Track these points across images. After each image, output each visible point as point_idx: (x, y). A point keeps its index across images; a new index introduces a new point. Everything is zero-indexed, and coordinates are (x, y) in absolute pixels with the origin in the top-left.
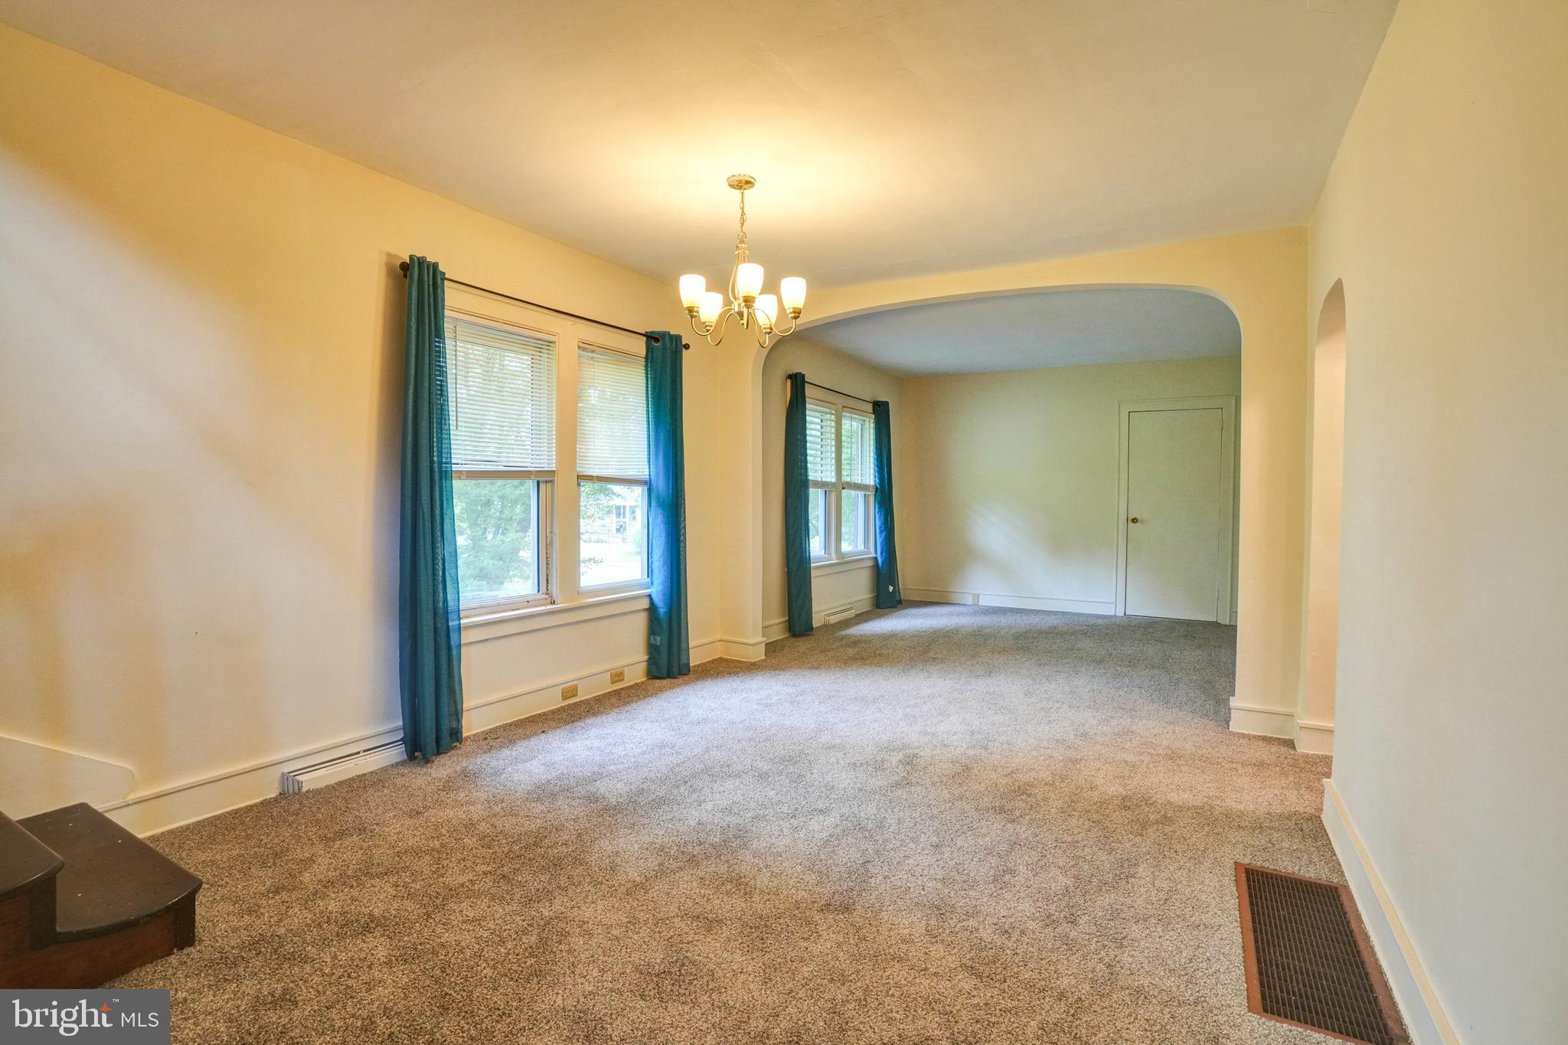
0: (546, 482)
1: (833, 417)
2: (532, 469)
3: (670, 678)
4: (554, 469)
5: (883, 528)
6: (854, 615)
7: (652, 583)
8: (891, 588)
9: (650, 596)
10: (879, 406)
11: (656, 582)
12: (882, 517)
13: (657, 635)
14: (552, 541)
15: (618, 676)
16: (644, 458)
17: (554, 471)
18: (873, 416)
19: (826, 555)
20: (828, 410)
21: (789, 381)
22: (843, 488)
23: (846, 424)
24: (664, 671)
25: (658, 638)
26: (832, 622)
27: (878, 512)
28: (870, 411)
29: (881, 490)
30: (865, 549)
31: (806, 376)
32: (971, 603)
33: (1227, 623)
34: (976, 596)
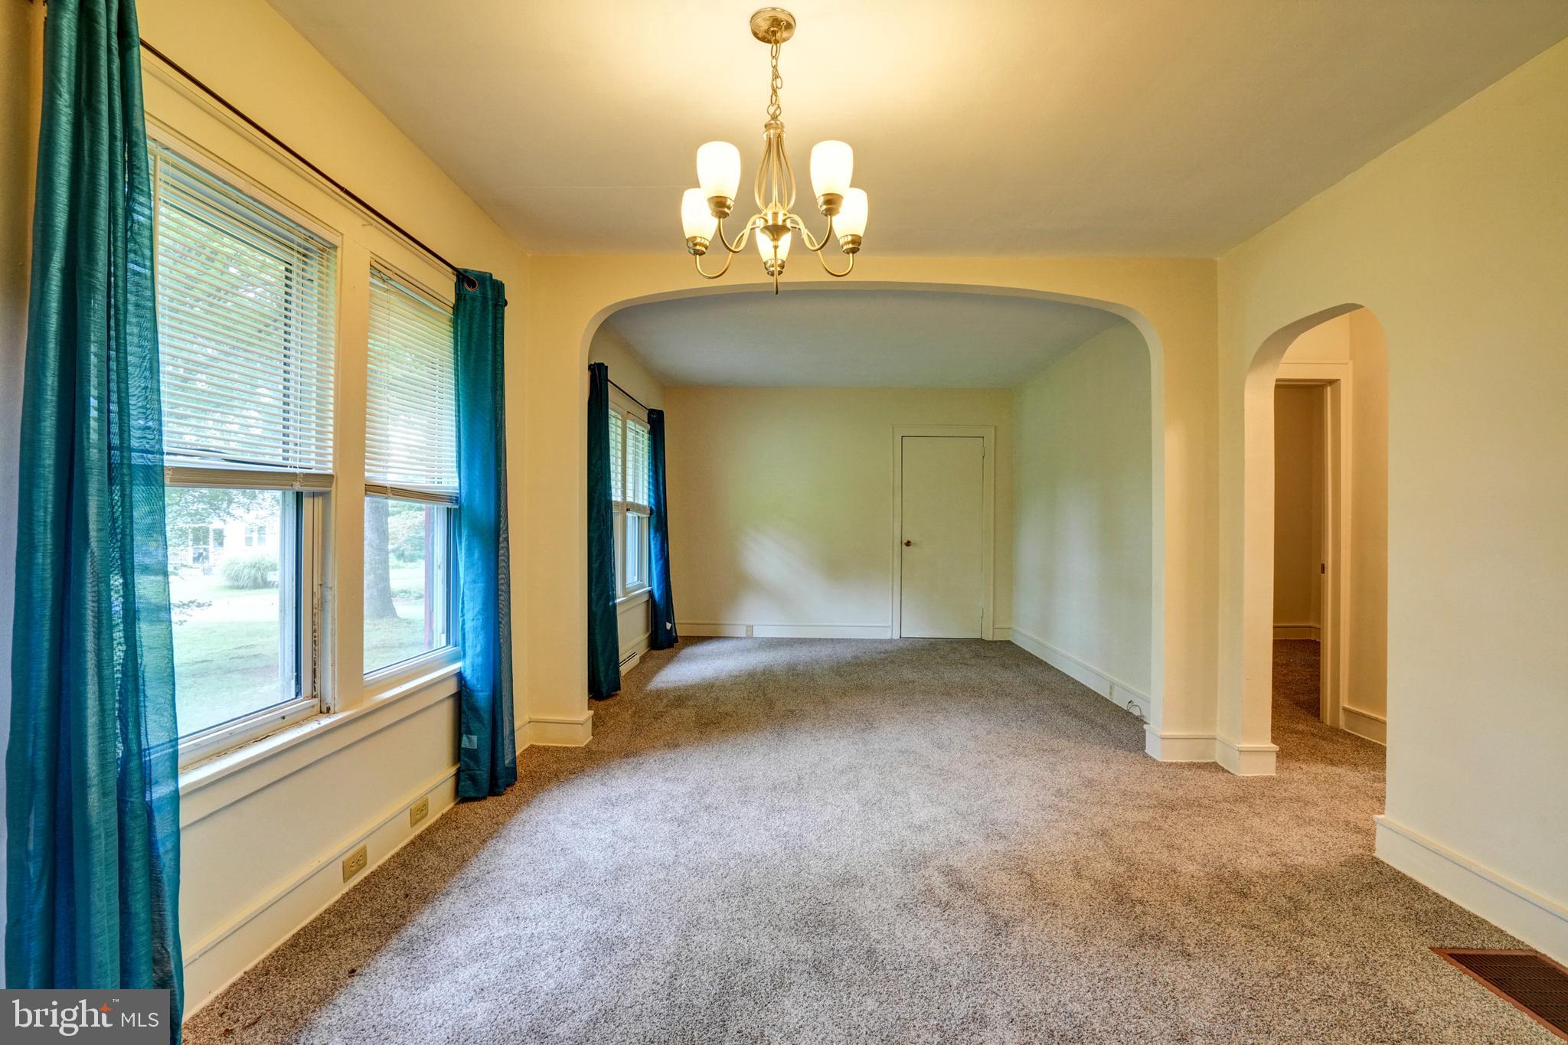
0: (314, 495)
1: (620, 423)
2: (298, 471)
3: (494, 796)
4: (330, 472)
5: (659, 556)
6: (639, 661)
7: (464, 654)
8: (669, 626)
9: (460, 676)
10: (654, 415)
11: (469, 653)
12: (658, 544)
13: (471, 734)
14: (323, 602)
15: (419, 811)
16: (452, 462)
17: (331, 476)
18: (649, 426)
20: (617, 415)
22: (627, 510)
24: (485, 786)
25: (475, 738)
26: (624, 674)
27: (654, 538)
28: (646, 419)
29: (657, 512)
30: (639, 582)
31: (611, 376)
32: (745, 636)
33: (990, 639)
34: (750, 628)
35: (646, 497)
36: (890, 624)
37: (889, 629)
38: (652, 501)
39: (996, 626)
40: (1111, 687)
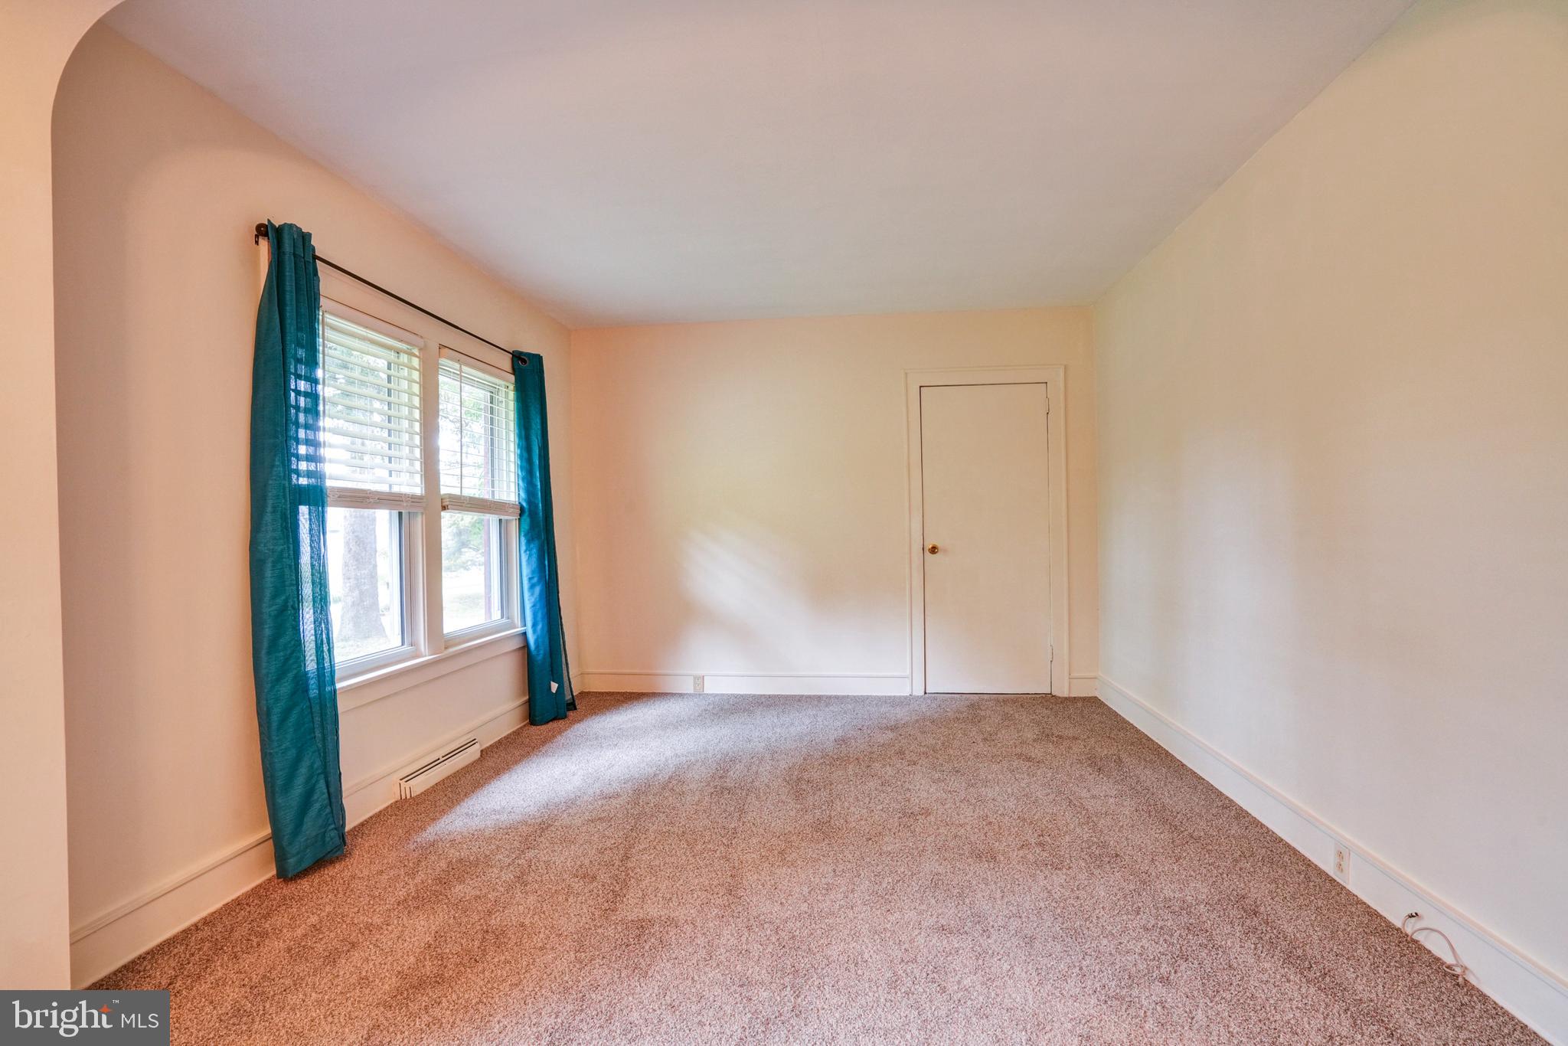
1: (416, 362)
6: (478, 755)
8: (554, 686)
10: (524, 361)
12: (534, 559)
18: (512, 378)
19: (406, 648)
20: (404, 346)
21: (264, 246)
22: (444, 508)
23: (446, 385)
26: (416, 791)
27: (525, 551)
28: (509, 369)
29: (530, 511)
30: (504, 620)
31: (321, 245)
32: (691, 692)
33: (1066, 695)
34: (700, 680)
35: (513, 487)
36: (908, 672)
37: (908, 682)
38: (523, 495)
39: (1074, 674)
40: (1340, 853)
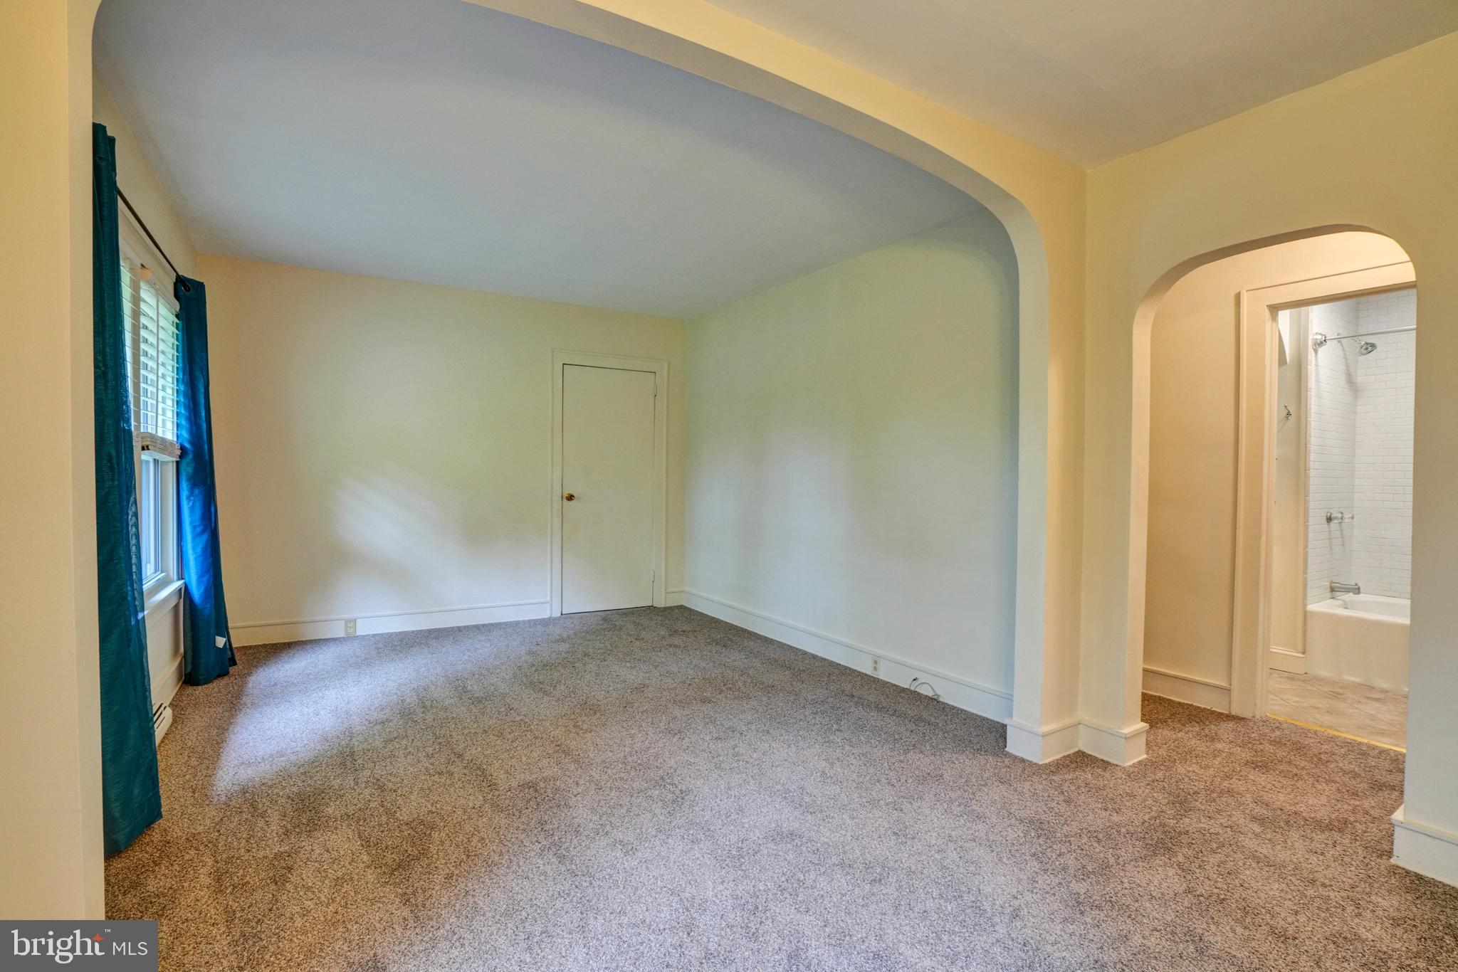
6: (171, 719)
8: (220, 641)
10: (186, 287)
18: (178, 305)
32: (342, 634)
33: (663, 605)
34: (351, 623)
36: (548, 599)
37: (549, 606)
38: (185, 434)
39: (669, 590)
40: (876, 662)
